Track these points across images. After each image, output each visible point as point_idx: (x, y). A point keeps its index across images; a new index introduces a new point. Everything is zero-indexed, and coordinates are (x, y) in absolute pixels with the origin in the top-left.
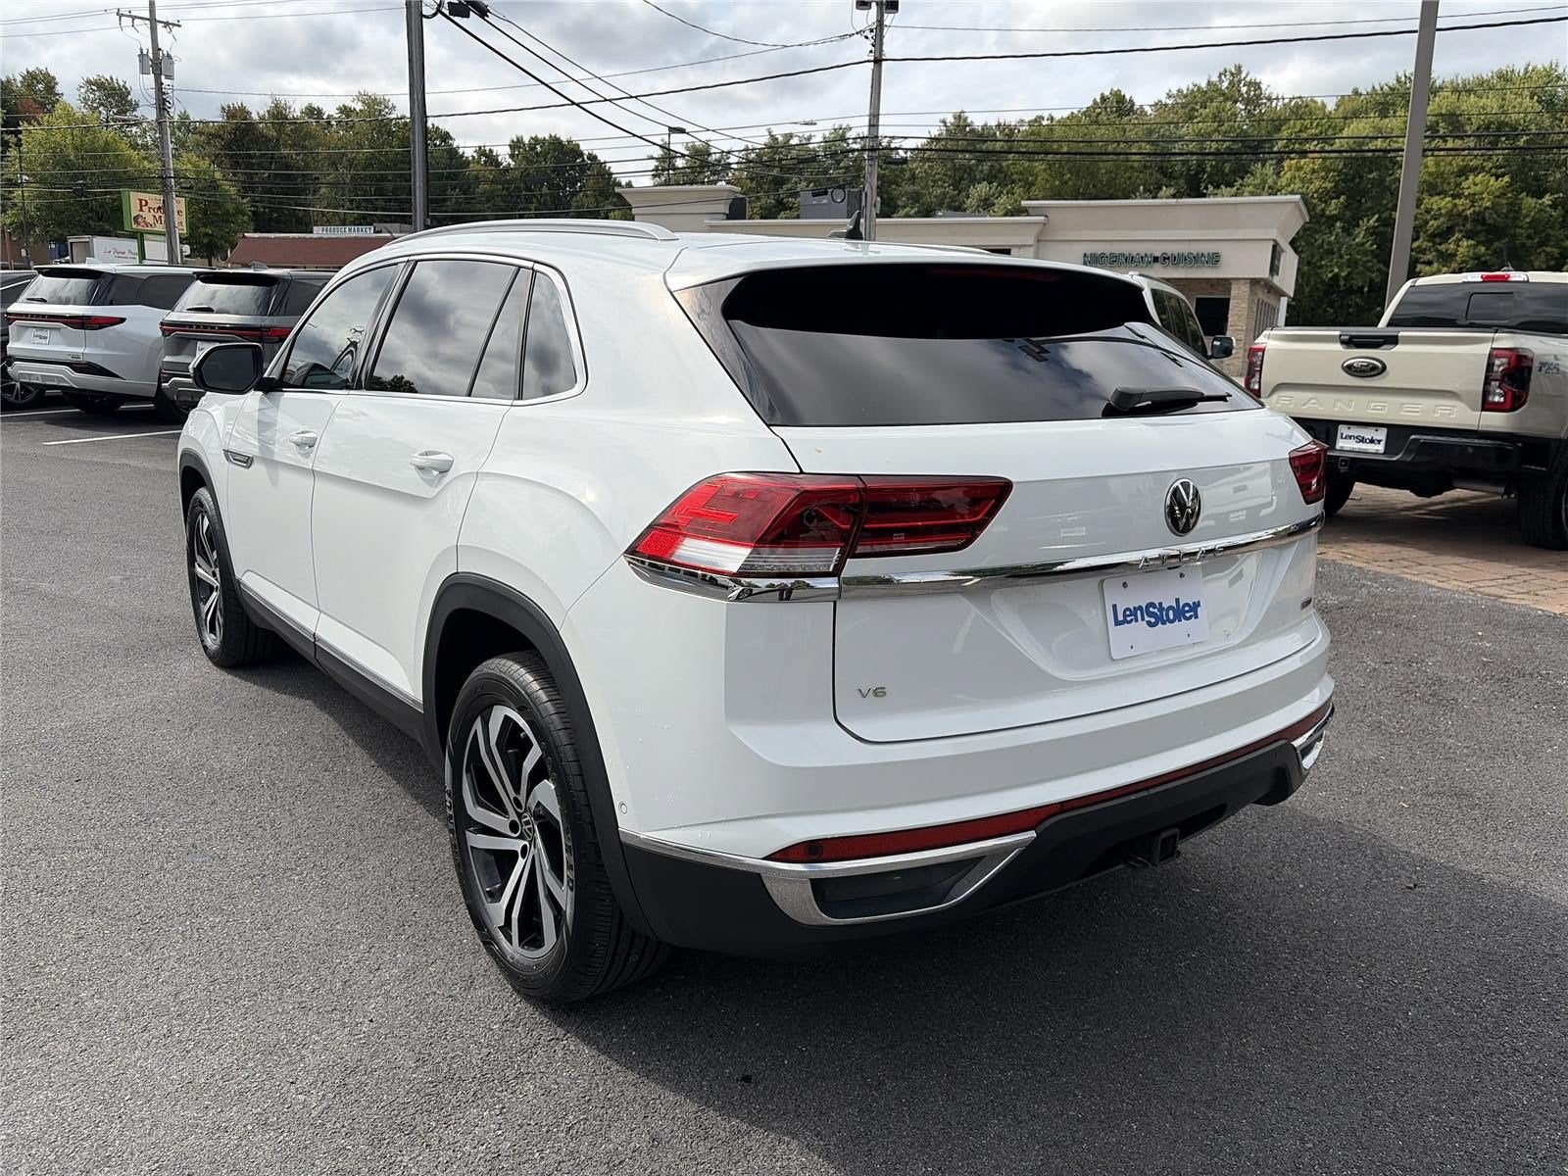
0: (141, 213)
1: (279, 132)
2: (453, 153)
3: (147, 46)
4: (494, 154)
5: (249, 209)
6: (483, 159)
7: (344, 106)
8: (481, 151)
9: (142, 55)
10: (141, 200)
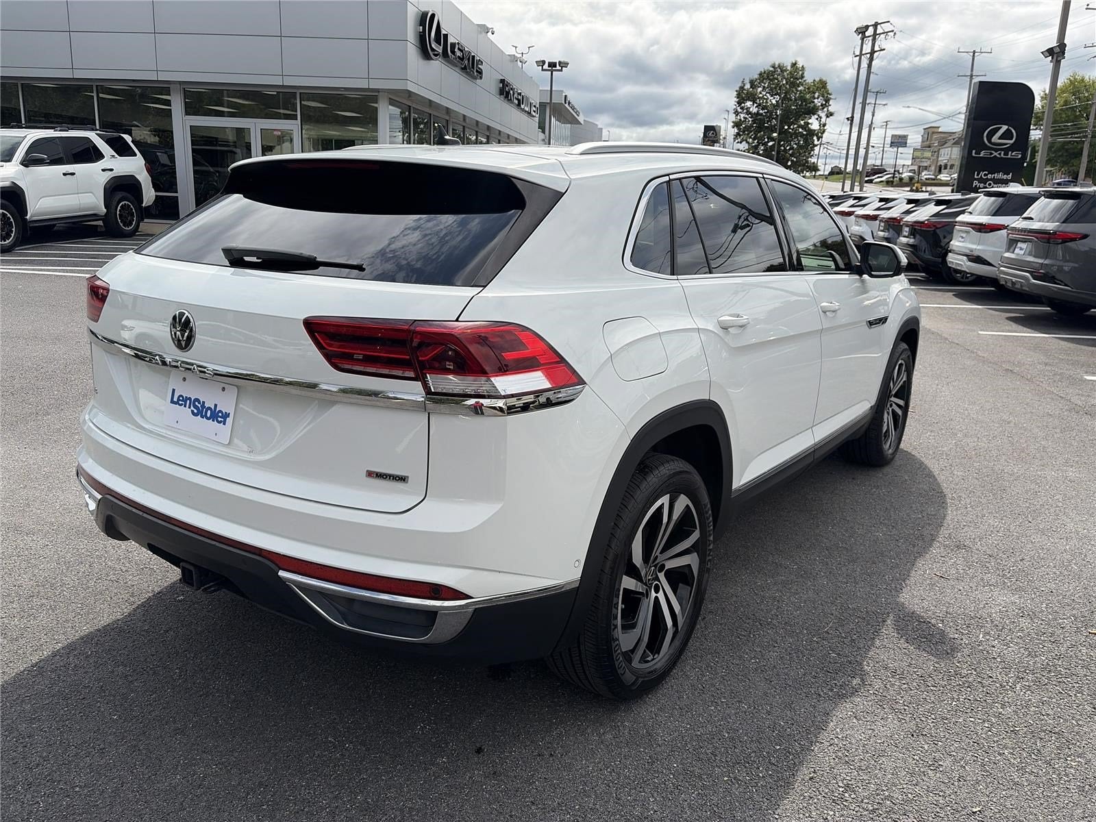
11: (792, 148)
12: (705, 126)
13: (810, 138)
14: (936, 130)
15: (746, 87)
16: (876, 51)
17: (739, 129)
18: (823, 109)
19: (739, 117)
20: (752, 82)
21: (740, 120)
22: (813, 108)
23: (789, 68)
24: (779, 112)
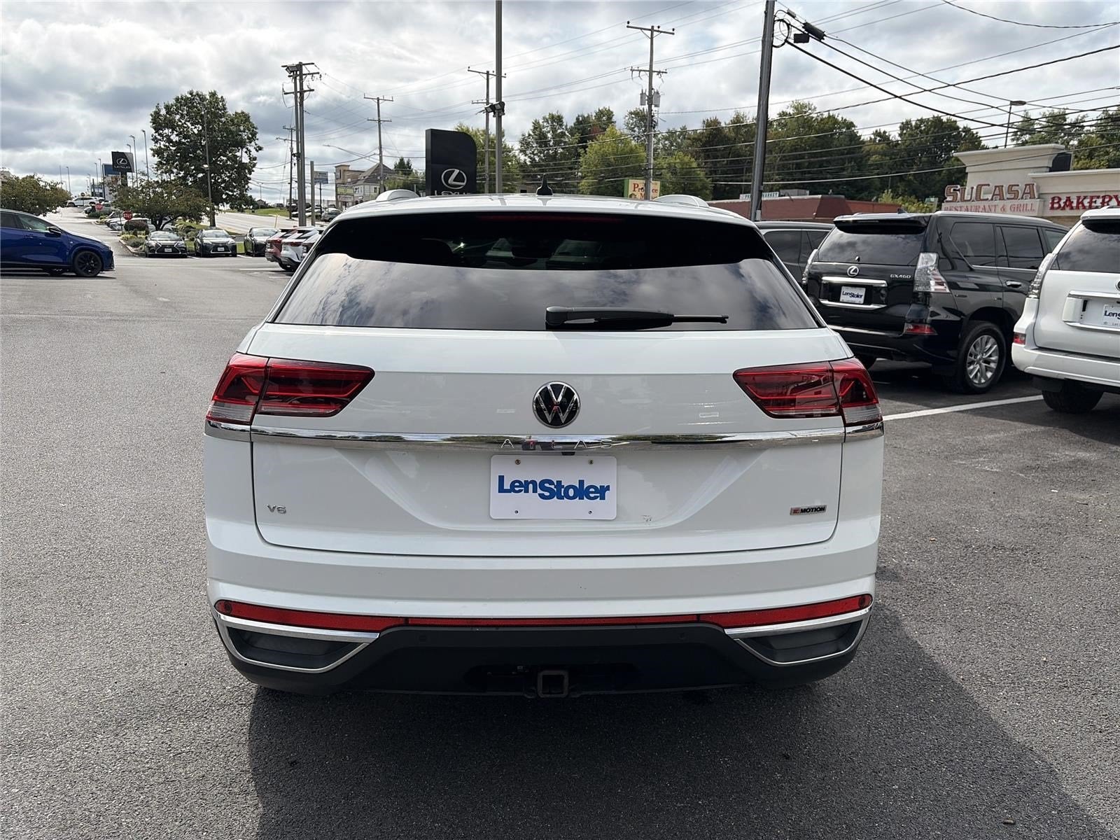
0: (634, 192)
1: (737, 133)
2: (854, 138)
3: (646, 87)
4: (887, 134)
5: (710, 186)
6: (878, 138)
7: (783, 112)
8: (877, 134)
9: (642, 94)
10: (635, 184)
11: (224, 181)
12: (113, 153)
13: (242, 172)
14: (346, 168)
15: (161, 113)
16: (306, 91)
17: (162, 157)
18: (251, 142)
19: (158, 146)
20: (167, 107)
21: (160, 147)
22: (241, 142)
23: (208, 97)
24: (203, 143)
